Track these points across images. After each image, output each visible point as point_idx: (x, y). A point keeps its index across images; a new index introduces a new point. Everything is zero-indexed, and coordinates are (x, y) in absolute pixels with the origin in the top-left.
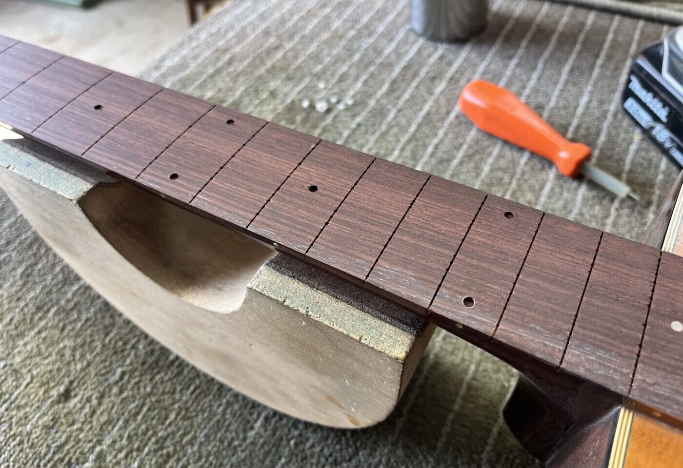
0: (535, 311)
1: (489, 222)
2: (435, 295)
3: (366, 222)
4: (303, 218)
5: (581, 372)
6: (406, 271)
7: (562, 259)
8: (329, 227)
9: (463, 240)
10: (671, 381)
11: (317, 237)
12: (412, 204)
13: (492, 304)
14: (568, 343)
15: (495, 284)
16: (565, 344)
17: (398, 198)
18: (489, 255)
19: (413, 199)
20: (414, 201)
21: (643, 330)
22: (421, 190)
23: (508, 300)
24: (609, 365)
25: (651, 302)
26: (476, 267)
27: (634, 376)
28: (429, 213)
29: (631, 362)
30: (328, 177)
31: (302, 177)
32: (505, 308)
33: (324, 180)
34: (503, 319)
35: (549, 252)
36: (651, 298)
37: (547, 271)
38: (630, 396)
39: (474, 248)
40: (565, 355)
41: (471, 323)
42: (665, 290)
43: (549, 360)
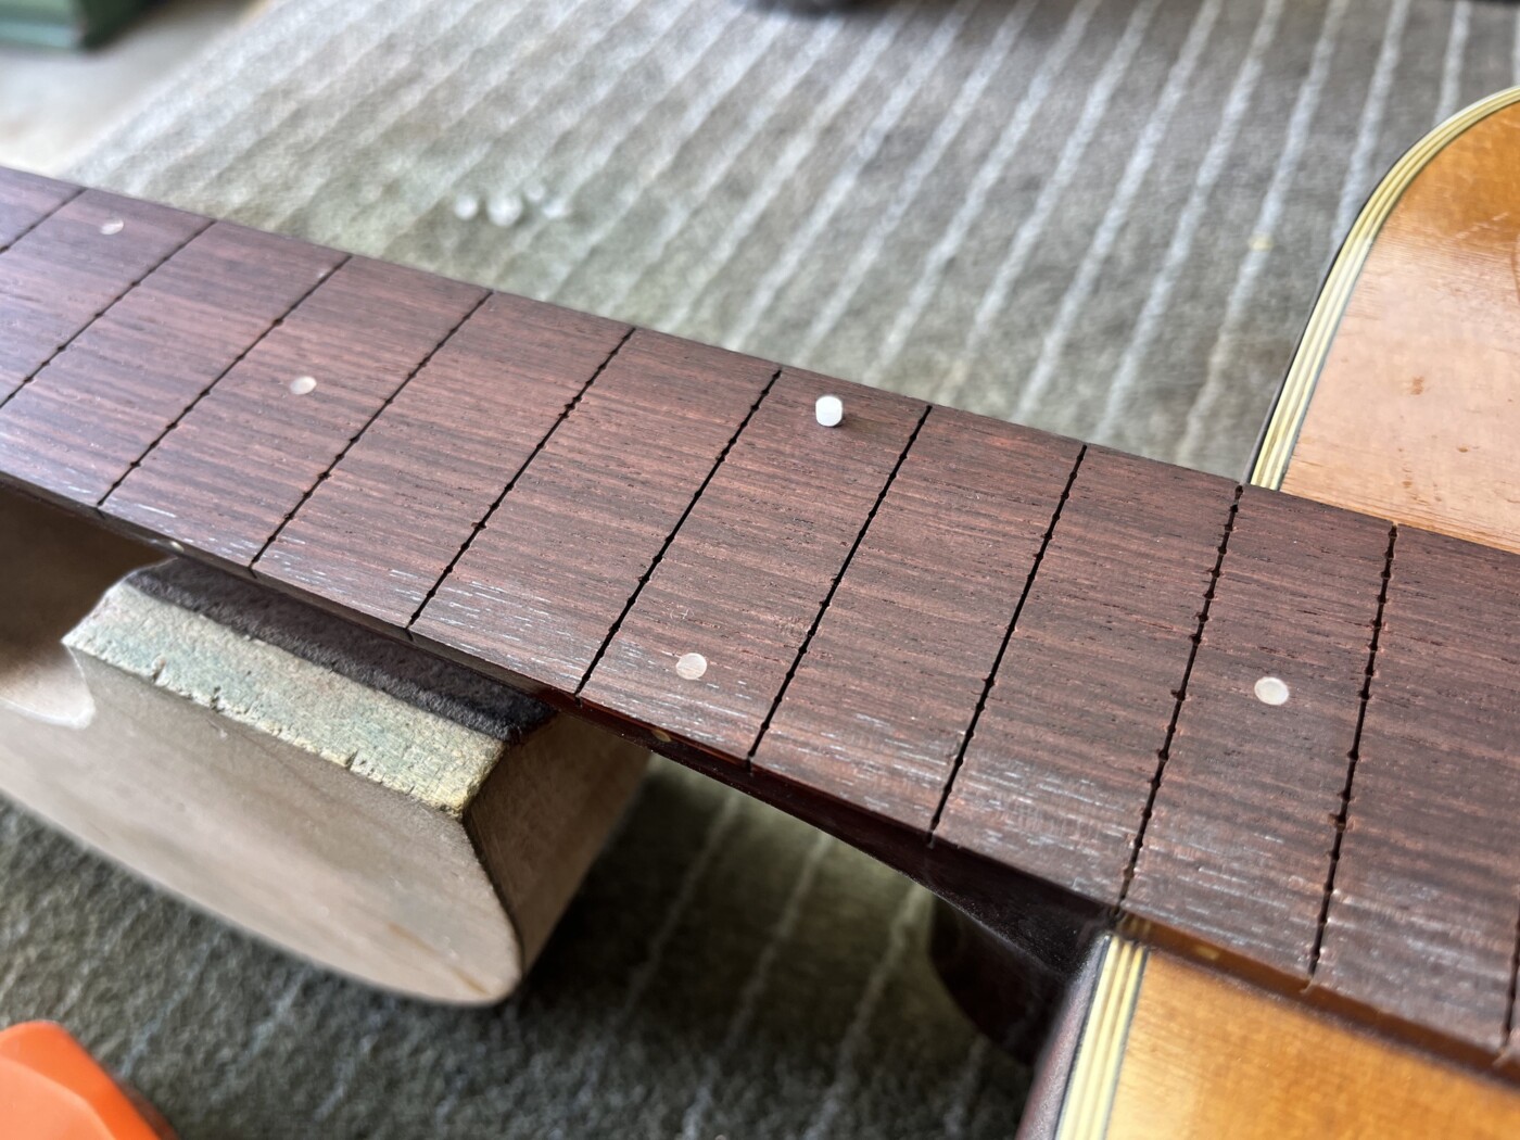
0: (873, 678)
1: (773, 441)
2: (600, 654)
3: (436, 463)
4: (260, 465)
5: (989, 844)
6: (527, 594)
7: (965, 527)
8: (329, 484)
9: (698, 494)
10: (1249, 852)
11: (290, 516)
12: (570, 407)
13: (756, 664)
14: (959, 762)
15: (769, 609)
16: (952, 765)
17: (533, 394)
18: (763, 530)
19: (575, 394)
20: (578, 399)
21: (1173, 708)
22: (602, 367)
23: (803, 650)
24: (1072, 816)
25: (1201, 626)
26: (723, 567)
27: (1139, 843)
28: (613, 429)
29: (1132, 805)
30: (349, 351)
31: (276, 356)
32: (790, 675)
33: (335, 358)
34: (782, 704)
35: (930, 510)
36: (1203, 617)
37: (920, 562)
38: (1127, 905)
39: (725, 514)
40: (950, 797)
41: (691, 725)
42: (1242, 592)
43: (902, 815)
